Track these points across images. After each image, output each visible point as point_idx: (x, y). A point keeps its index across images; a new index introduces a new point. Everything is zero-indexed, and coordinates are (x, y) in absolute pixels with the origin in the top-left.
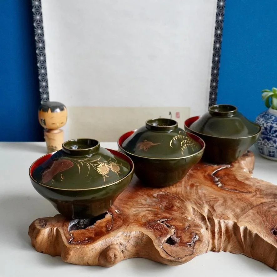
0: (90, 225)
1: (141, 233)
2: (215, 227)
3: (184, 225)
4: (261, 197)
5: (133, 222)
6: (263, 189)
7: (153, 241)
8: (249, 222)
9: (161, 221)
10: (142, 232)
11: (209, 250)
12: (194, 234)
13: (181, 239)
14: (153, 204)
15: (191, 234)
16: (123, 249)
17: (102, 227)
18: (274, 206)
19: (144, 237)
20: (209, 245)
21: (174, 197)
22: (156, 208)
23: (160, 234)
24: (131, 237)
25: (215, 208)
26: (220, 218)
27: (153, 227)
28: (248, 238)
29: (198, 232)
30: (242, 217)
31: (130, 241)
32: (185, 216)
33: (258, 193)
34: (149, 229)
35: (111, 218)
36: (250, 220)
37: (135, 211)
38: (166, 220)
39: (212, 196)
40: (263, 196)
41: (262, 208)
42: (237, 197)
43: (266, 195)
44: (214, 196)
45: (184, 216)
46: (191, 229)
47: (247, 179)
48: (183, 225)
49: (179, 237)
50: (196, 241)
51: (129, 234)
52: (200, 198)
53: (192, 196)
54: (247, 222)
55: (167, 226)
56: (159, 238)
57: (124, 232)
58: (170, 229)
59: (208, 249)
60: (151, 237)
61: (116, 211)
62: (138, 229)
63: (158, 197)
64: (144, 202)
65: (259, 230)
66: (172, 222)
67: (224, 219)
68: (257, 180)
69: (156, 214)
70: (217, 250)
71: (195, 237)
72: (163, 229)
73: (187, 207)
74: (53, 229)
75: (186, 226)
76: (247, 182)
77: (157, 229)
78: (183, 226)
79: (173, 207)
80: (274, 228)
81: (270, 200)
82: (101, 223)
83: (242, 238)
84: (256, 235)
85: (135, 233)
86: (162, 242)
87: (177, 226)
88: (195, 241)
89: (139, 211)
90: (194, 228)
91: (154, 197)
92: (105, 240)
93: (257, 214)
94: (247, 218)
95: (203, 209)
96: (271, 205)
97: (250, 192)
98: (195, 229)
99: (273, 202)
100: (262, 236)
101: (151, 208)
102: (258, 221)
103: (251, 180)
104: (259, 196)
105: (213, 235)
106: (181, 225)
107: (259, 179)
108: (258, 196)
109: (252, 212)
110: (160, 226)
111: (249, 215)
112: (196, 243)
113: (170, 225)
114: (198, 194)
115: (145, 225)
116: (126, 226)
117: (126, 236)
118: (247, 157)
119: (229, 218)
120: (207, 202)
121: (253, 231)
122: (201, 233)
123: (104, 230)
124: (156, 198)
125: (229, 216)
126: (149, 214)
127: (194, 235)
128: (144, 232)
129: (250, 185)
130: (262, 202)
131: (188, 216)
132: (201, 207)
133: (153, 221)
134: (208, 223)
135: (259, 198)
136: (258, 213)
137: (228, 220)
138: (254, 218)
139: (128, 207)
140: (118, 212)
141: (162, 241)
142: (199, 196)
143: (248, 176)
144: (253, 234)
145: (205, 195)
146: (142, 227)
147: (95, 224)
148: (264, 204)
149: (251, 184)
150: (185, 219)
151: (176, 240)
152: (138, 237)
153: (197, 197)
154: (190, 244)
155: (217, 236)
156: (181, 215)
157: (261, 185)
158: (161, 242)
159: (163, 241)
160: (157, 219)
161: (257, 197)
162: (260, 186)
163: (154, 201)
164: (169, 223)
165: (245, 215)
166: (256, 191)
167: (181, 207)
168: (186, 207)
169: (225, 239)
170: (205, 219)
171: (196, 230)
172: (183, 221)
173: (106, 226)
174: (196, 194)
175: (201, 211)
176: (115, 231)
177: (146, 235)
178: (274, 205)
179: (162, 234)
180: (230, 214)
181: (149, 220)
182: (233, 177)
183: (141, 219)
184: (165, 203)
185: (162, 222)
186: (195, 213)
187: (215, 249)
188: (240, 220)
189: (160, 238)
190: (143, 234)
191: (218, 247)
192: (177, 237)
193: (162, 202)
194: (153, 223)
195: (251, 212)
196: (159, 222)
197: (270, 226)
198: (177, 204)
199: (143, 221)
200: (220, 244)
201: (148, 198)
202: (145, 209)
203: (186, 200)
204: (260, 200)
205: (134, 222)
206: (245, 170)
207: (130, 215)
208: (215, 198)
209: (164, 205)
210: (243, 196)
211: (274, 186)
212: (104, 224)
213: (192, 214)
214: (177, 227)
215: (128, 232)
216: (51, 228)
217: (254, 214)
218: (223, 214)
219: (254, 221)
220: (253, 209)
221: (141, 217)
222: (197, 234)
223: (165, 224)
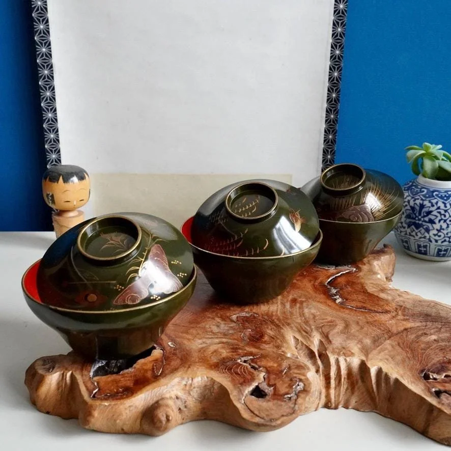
0: (127, 368)
1: (210, 379)
2: (330, 369)
3: (280, 365)
4: (404, 320)
5: (196, 362)
6: (408, 307)
7: (230, 392)
8: (386, 361)
9: (243, 359)
10: (212, 379)
11: (320, 406)
12: (296, 380)
13: (275, 389)
14: (231, 332)
15: (291, 380)
16: (180, 407)
17: (146, 371)
18: (425, 334)
19: (216, 387)
20: (320, 399)
21: (264, 321)
22: (234, 339)
23: (242, 380)
24: (193, 386)
25: (330, 338)
26: (339, 354)
27: (230, 369)
28: (383, 385)
29: (303, 378)
30: (375, 352)
31: (191, 393)
32: (283, 352)
33: (400, 313)
34: (223, 373)
35: (162, 355)
36: (387, 357)
37: (201, 344)
38: (251, 357)
39: (326, 319)
40: (408, 318)
41: (407, 336)
42: (367, 319)
43: (413, 315)
44: (329, 319)
45: (280, 352)
46: (291, 372)
47: (383, 290)
48: (278, 366)
49: (272, 386)
50: (299, 392)
51: (190, 381)
52: (306, 322)
53: (294, 319)
54: (381, 360)
55: (253, 367)
56: (238, 387)
57: (183, 379)
58: (258, 373)
59: (319, 403)
60: (226, 387)
61: (170, 343)
62: (205, 372)
63: (238, 320)
64: (215, 329)
65: (402, 372)
66: (261, 361)
67: (345, 356)
68: (398, 292)
69: (235, 349)
70: (333, 405)
71: (298, 385)
72: (245, 373)
73: (286, 336)
74: (65, 374)
75: (283, 368)
76: (382, 295)
77: (237, 373)
78: (278, 368)
79: (262, 336)
80: (425, 369)
81: (418, 324)
82: (145, 364)
83: (374, 386)
84: (397, 381)
85: (200, 379)
86: (245, 394)
87: (269, 367)
88: (297, 391)
89: (206, 343)
90: (296, 371)
91: (232, 321)
92: (152, 391)
93: (397, 347)
94: (382, 354)
95: (312, 339)
96: (420, 333)
97: (387, 312)
98: (298, 372)
99: (423, 328)
100: (405, 382)
101: (228, 339)
102: (399, 358)
103: (389, 292)
104: (402, 317)
105: (328, 381)
106: (275, 365)
107: (402, 290)
108: (400, 317)
109: (390, 344)
110: (241, 368)
111: (386, 349)
112: (300, 394)
113: (257, 366)
114: (303, 314)
115: (216, 366)
116: (186, 369)
117: (186, 385)
118: (383, 254)
119: (352, 354)
120: (317, 328)
121: (391, 374)
122: (307, 379)
123: (149, 374)
124: (235, 322)
125: (352, 351)
126: (223, 348)
127: (296, 382)
128: (215, 378)
129: (387, 300)
130: (406, 327)
131: (286, 351)
132: (309, 336)
133: (231, 359)
134: (319, 362)
135: (402, 320)
136: (399, 344)
137: (351, 357)
138: (392, 353)
139: (190, 337)
140: (172, 346)
141: (244, 391)
142: (305, 319)
143: (384, 286)
144: (391, 380)
145: (314, 317)
146: (212, 370)
147: (135, 365)
148: (409, 330)
149: (390, 298)
150: (282, 357)
151: (266, 391)
152: (206, 386)
153: (301, 320)
154: (289, 396)
155: (334, 382)
156: (275, 350)
157: (405, 300)
158: (243, 395)
159: (246, 392)
160: (236, 357)
161: (398, 320)
162: (404, 302)
163: (232, 327)
164: (256, 363)
165: (379, 348)
166: (397, 309)
167: (276, 337)
168: (283, 337)
169: (347, 389)
170: (315, 356)
171: (299, 374)
172: (279, 359)
173: (153, 369)
174: (301, 316)
175: (309, 342)
176: (168, 377)
177: (219, 383)
178: (425, 331)
179: (244, 382)
180: (355, 348)
181: (224, 358)
182: (360, 286)
183: (210, 357)
184: (250, 330)
185: (245, 362)
186: (298, 346)
187: (331, 404)
188: (370, 356)
189: (241, 388)
190: (213, 382)
191: (335, 401)
192: (269, 385)
193: (244, 329)
194: (229, 364)
195: (388, 344)
196: (239, 361)
197: (418, 367)
198: (269, 331)
199: (214, 360)
200: (339, 395)
201: (222, 322)
202: (217, 340)
203: (283, 325)
204: (403, 325)
205: (199, 362)
206: (379, 276)
207: (192, 351)
208: (331, 322)
209: (247, 334)
210: (376, 318)
211: (425, 301)
212: (150, 366)
213: (294, 348)
214: (269, 369)
215: (188, 378)
216: (62, 372)
217: (393, 346)
218: (344, 348)
219: (393, 358)
220: (392, 338)
221: (210, 353)
222: (301, 380)
223: (250, 365)
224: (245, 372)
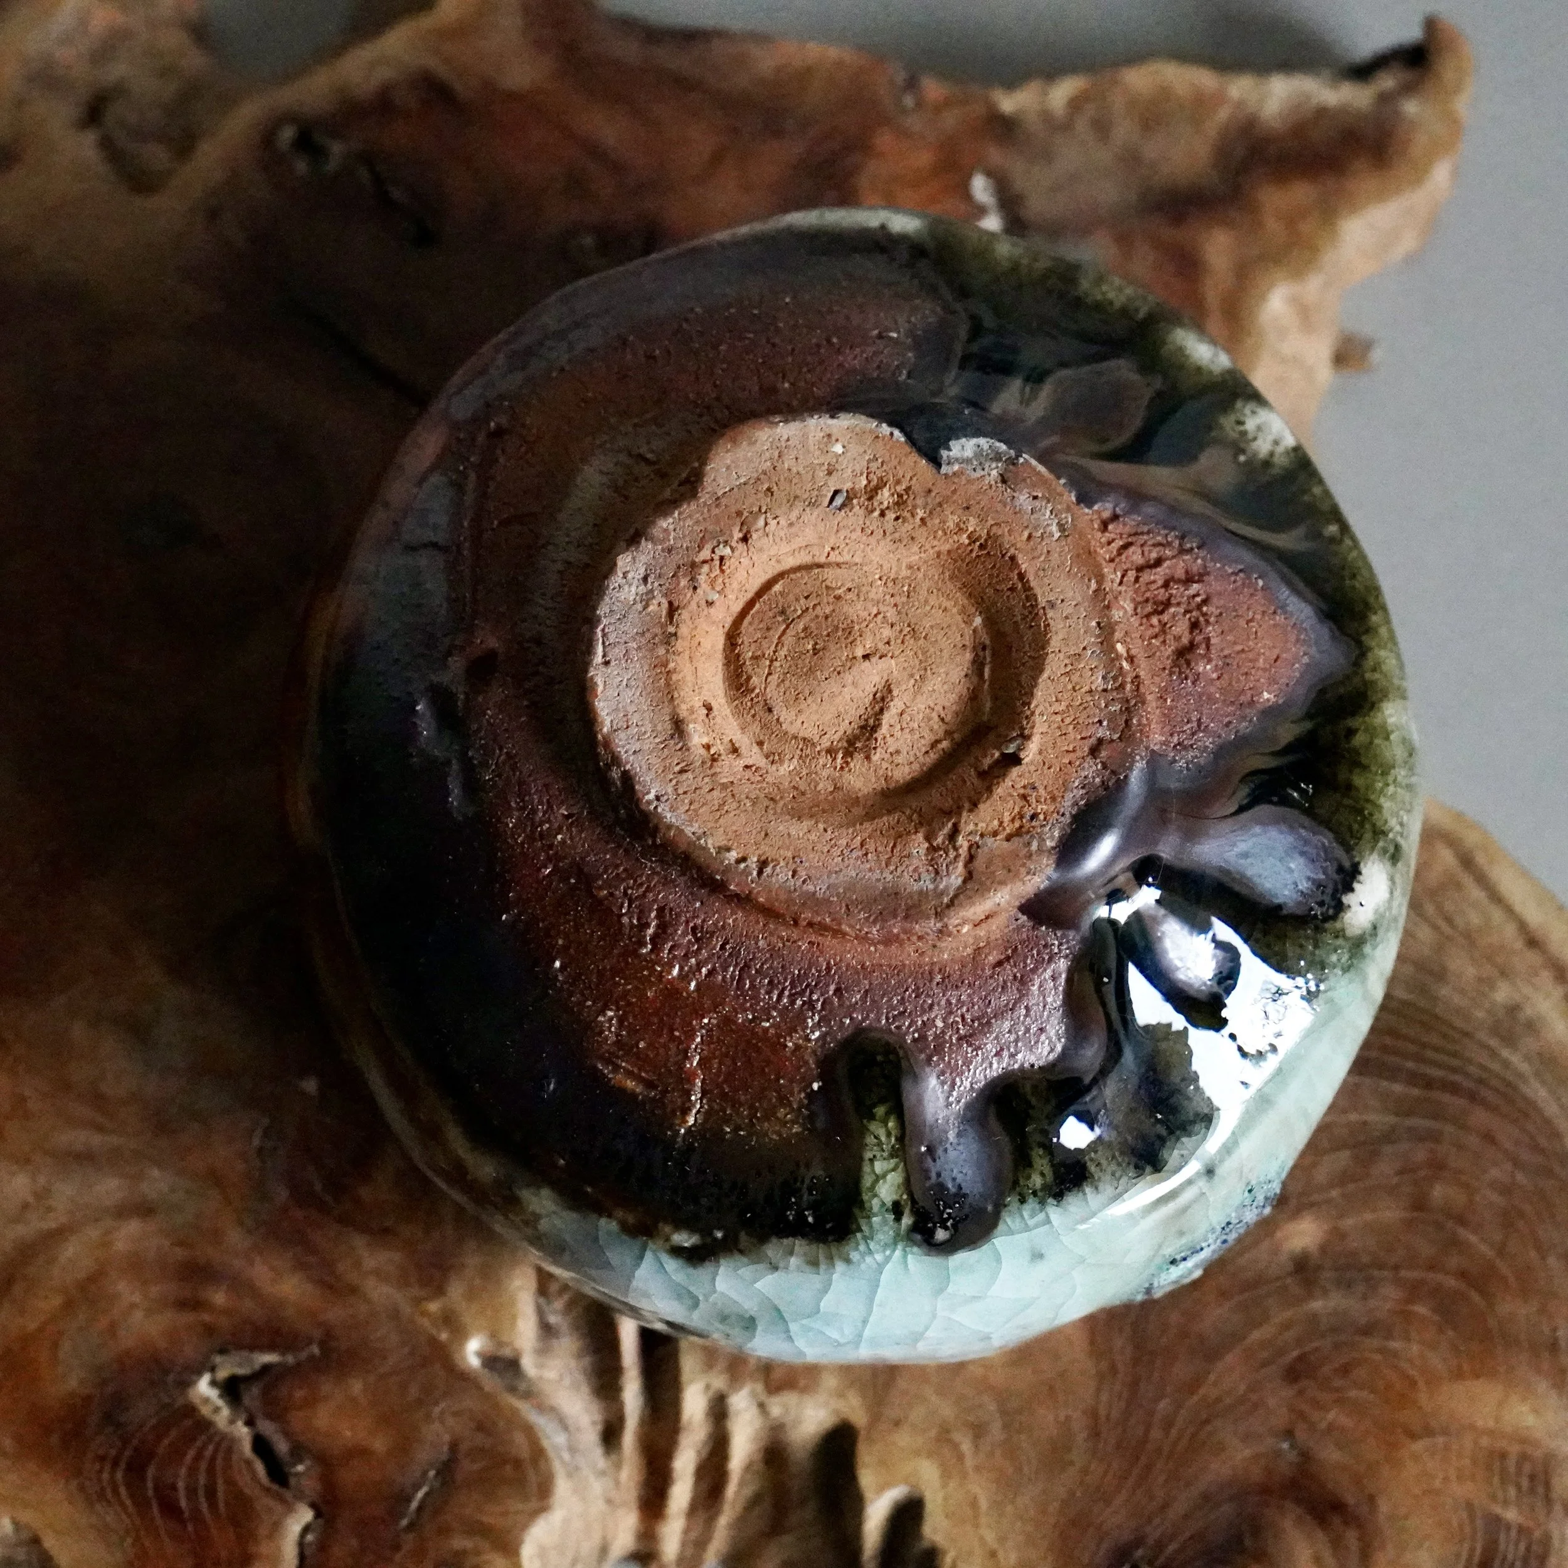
1: (25, 1535)
8: (966, 1444)
9: (227, 1367)
26: (732, 1375)
27: (138, 1467)
32: (444, 1319)
38: (270, 1357)
45: (432, 1317)
46: (449, 1509)
58: (278, 1506)
66: (310, 1401)
80: (1140, 1544)
87: (342, 1457)
89: (51, 1211)
90: (474, 1505)
98: (482, 1513)
106: (381, 1444)
110: (199, 1457)
115: (74, 1433)
128: (49, 1542)
146: (48, 1460)
152: (8, 1562)
171: (487, 1531)
172: (414, 1391)
197: (1115, 1513)
199: (72, 1370)
202: (115, 1184)
214: (337, 1472)
221: (56, 1302)
223: (250, 1423)
224: (211, 1493)
